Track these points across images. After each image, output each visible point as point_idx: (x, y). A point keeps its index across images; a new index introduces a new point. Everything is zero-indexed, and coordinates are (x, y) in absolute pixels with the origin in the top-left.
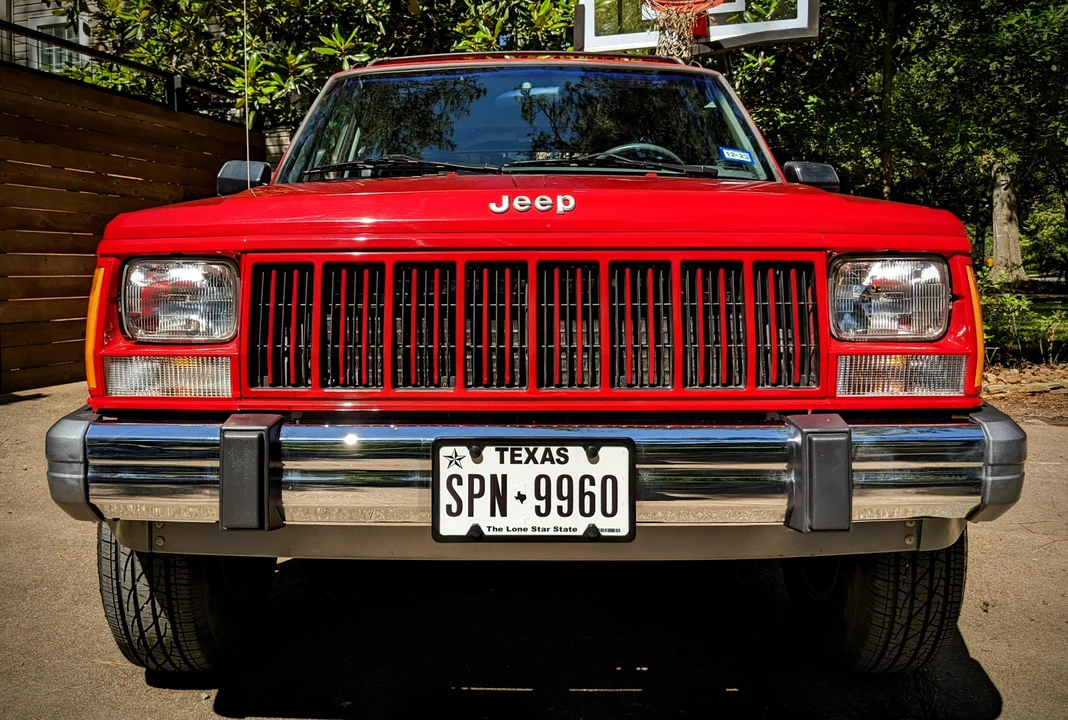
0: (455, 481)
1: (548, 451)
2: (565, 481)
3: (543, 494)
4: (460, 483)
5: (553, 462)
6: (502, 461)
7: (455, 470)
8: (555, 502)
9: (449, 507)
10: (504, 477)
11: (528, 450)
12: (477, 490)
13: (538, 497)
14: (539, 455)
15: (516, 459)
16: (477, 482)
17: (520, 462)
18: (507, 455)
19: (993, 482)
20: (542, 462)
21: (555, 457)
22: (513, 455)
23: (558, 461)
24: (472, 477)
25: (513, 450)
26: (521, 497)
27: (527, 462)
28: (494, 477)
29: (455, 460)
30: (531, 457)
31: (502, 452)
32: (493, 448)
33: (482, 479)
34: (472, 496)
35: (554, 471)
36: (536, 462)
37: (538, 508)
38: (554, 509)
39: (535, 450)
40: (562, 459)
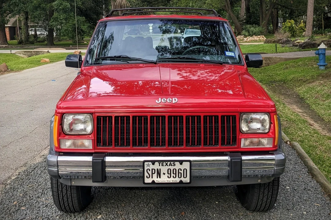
0: (148, 170)
1: (170, 163)
2: (175, 170)
3: (169, 173)
4: (149, 170)
5: (172, 166)
6: (160, 166)
7: (148, 168)
8: (172, 175)
9: (147, 176)
10: (160, 169)
11: (166, 163)
12: (153, 172)
13: (168, 174)
14: (168, 164)
15: (163, 165)
16: (153, 170)
17: (164, 166)
18: (161, 164)
19: (276, 169)
20: (169, 166)
21: (172, 164)
22: (162, 164)
23: (173, 165)
24: (152, 169)
25: (162, 163)
26: (164, 174)
27: (166, 166)
28: (158, 169)
29: (148, 165)
30: (167, 164)
31: (160, 163)
32: (158, 162)
33: (155, 170)
34: (152, 174)
35: (172, 168)
36: (168, 166)
37: (168, 176)
38: (172, 176)
39: (167, 163)
40: (174, 165)
